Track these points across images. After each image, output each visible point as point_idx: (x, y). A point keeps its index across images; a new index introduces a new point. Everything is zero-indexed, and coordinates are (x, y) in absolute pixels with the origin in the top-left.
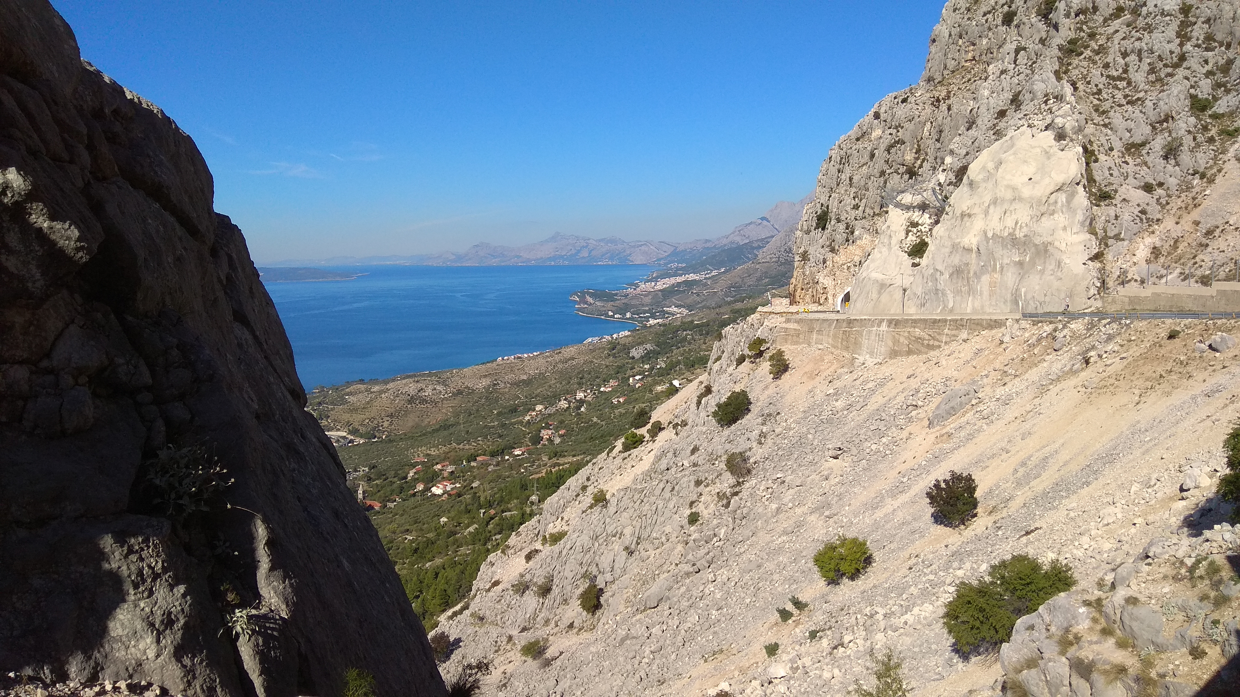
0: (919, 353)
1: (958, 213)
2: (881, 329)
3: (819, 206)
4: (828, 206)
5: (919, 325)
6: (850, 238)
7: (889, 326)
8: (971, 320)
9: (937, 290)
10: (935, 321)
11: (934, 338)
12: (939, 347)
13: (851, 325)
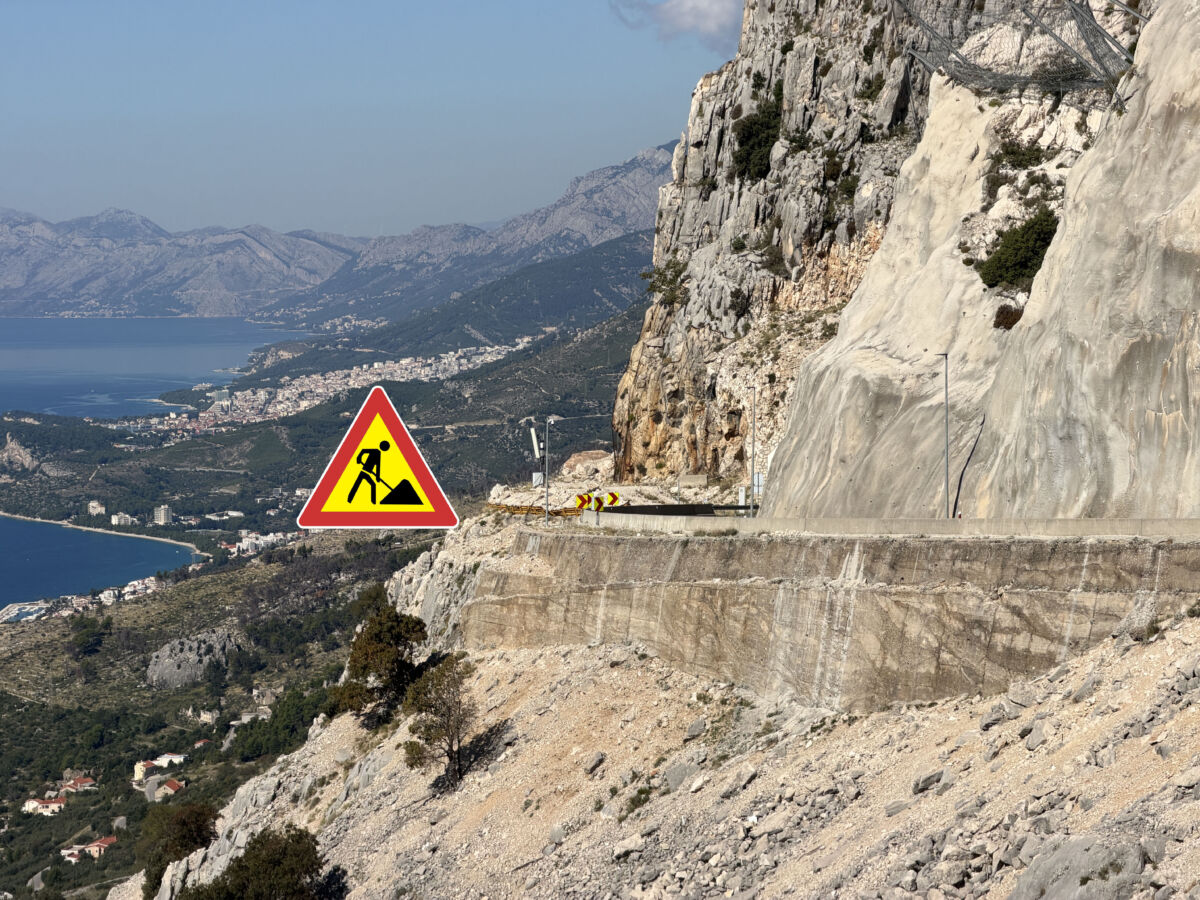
0: (976, 685)
1: (1157, 100)
2: (836, 583)
3: (745, 85)
4: (780, 85)
5: (977, 566)
6: (843, 210)
7: (869, 573)
8: (1168, 546)
9: (1070, 421)
10: (1038, 554)
11: (1033, 627)
12: (1050, 660)
13: (735, 566)
